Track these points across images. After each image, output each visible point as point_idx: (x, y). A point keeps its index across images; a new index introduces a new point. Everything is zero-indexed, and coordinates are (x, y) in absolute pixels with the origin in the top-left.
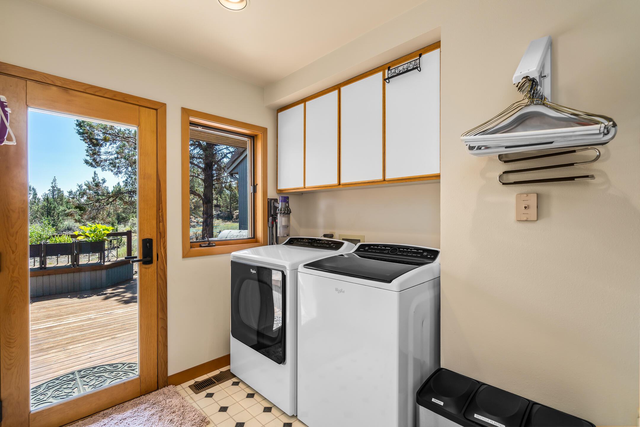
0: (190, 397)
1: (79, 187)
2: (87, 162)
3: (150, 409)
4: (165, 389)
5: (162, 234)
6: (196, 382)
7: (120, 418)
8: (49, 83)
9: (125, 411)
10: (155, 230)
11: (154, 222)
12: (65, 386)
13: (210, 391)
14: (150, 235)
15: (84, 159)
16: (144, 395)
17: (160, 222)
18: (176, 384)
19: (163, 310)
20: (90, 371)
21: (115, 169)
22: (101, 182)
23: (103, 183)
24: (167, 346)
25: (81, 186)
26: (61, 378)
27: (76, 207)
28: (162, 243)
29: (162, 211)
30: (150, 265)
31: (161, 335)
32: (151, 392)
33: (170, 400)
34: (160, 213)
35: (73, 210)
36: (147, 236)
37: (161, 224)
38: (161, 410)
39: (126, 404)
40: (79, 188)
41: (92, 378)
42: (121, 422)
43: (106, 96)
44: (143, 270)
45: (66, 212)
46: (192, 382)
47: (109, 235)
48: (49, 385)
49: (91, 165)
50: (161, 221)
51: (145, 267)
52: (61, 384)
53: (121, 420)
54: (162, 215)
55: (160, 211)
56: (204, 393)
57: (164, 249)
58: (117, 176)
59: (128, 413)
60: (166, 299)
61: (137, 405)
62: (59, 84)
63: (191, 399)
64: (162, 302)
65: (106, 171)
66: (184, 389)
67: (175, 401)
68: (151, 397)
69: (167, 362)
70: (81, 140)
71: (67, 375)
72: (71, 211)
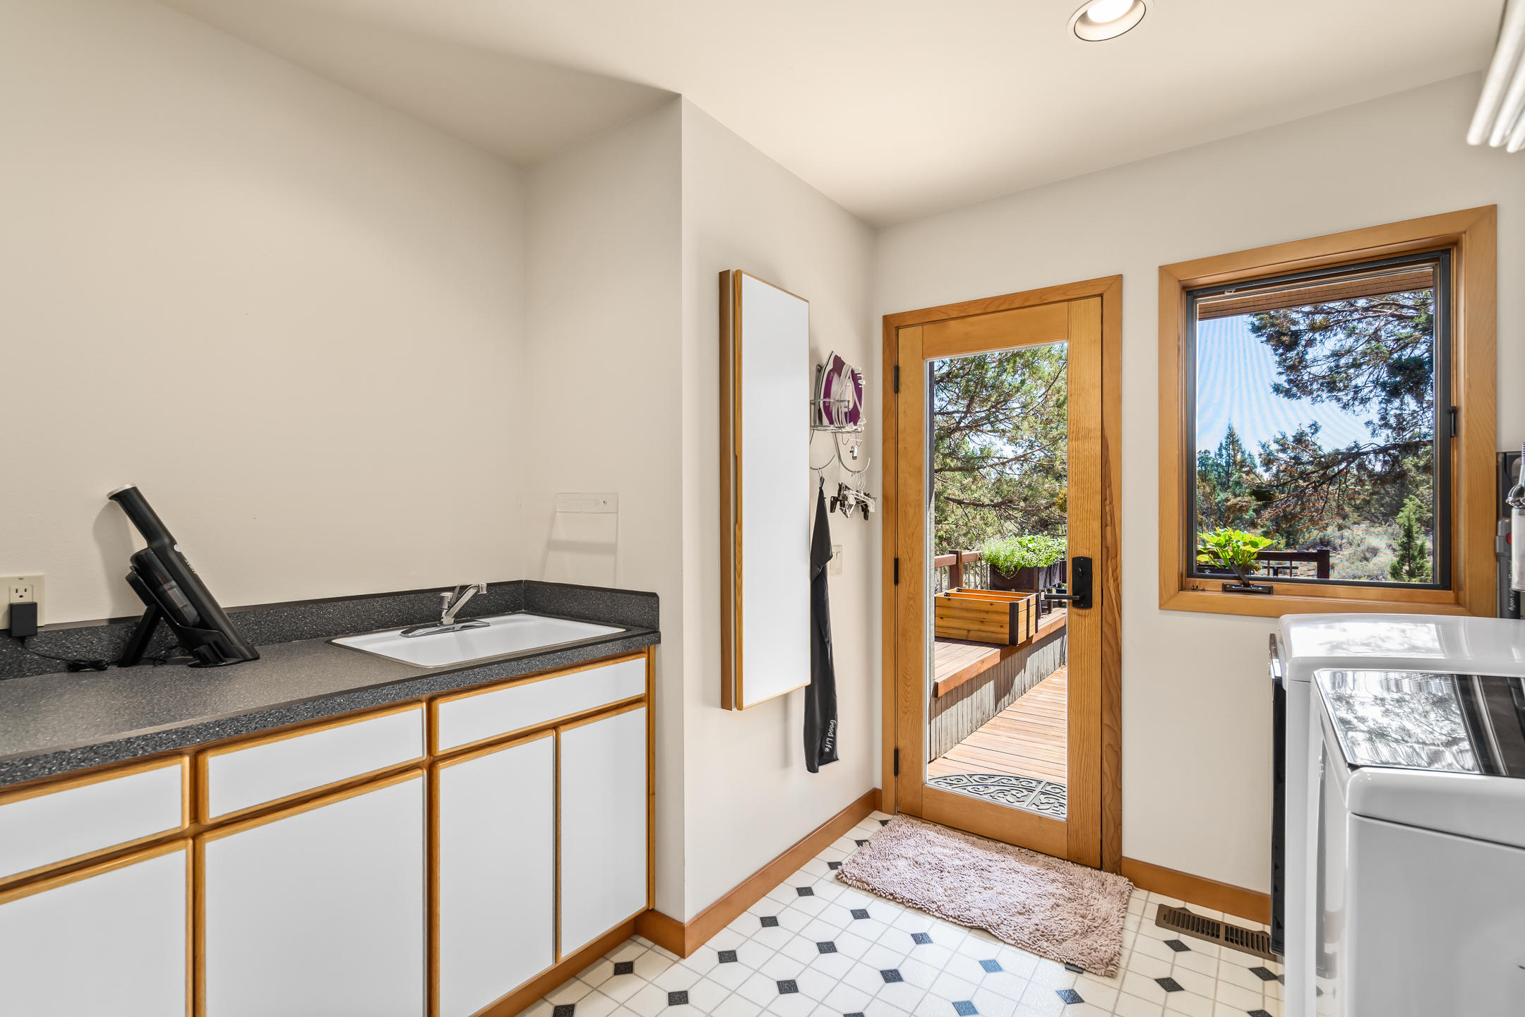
0: (1139, 920)
1: (1263, 446)
2: (1277, 389)
3: (1060, 885)
4: (1111, 878)
5: (1111, 550)
6: (1184, 909)
7: (1011, 867)
8: (944, 318)
9: (1030, 863)
10: (1098, 541)
11: (1096, 525)
12: (1014, 792)
13: (1185, 939)
14: (1087, 551)
15: (1273, 384)
16: (1072, 862)
17: (1106, 525)
18: (1137, 883)
19: (1111, 709)
20: (1059, 791)
21: (1347, 394)
22: (1308, 430)
23: (1313, 434)
24: (1121, 790)
25: (1266, 446)
26: (1022, 780)
27: (1253, 493)
28: (1110, 569)
29: (1111, 503)
30: (1087, 611)
31: (1106, 761)
32: (1087, 866)
33: (1098, 896)
34: (1107, 507)
35: (1246, 499)
36: (1083, 552)
37: (1109, 528)
38: (1070, 899)
39: (1040, 857)
40: (1262, 451)
41: (1052, 801)
42: (1009, 871)
43: (1013, 306)
44: (1075, 618)
45: (1229, 503)
46: (1176, 903)
47: (1262, 556)
48: (1002, 780)
49: (1288, 393)
50: (1109, 524)
51: (1081, 613)
52: (1013, 787)
53: (1010, 869)
54: (1110, 511)
55: (1108, 502)
56: (1173, 935)
57: (1114, 581)
58: (1350, 412)
59: (1027, 869)
60: (1119, 690)
61: (1048, 867)
62: (954, 314)
63: (1138, 924)
64: (1110, 692)
65: (1323, 402)
66: (1147, 903)
67: (1105, 905)
68: (1078, 872)
69: (1121, 824)
70: (1262, 342)
71: (1030, 780)
72: (1239, 501)
